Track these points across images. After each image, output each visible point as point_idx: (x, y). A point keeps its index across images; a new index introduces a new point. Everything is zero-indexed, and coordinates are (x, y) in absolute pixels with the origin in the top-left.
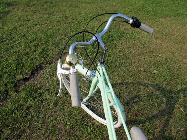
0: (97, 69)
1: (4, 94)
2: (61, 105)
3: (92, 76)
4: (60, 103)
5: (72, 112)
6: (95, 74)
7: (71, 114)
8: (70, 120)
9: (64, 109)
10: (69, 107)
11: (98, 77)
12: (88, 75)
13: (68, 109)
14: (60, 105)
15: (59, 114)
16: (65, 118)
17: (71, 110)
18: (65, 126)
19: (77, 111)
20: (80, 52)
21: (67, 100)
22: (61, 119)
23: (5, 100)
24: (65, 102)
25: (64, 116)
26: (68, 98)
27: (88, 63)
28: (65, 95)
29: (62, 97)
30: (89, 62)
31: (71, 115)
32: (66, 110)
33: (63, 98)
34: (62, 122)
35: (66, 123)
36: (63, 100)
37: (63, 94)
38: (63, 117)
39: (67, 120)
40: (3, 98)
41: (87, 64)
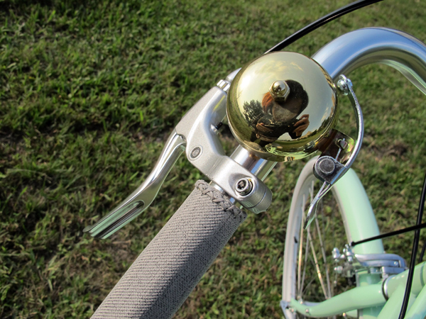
0: (417, 268)
1: (161, 124)
2: (244, 251)
3: (372, 270)
4: (247, 244)
5: (248, 291)
6: (390, 274)
7: (244, 295)
8: (225, 304)
9: (239, 266)
10: (255, 272)
11: (387, 298)
12: (352, 255)
13: (249, 276)
14: (243, 247)
15: (219, 266)
16: (221, 290)
17: (251, 284)
18: (201, 307)
19: (263, 300)
20: (405, 170)
21: (268, 251)
22: (210, 283)
23: (153, 136)
24: (260, 251)
25: (225, 282)
26: (275, 248)
27: (404, 211)
28: (275, 239)
29: (263, 235)
30: (409, 213)
31: (240, 298)
32: (241, 273)
33: (264, 240)
34: (206, 291)
35: (211, 304)
36: (259, 245)
37: (274, 231)
38: (217, 281)
39: (219, 297)
40: (154, 129)
41: (399, 213)
